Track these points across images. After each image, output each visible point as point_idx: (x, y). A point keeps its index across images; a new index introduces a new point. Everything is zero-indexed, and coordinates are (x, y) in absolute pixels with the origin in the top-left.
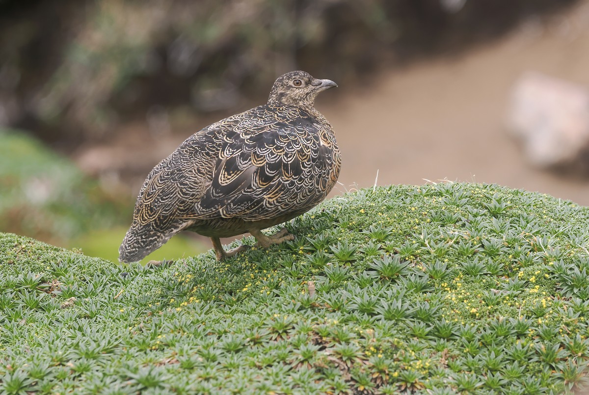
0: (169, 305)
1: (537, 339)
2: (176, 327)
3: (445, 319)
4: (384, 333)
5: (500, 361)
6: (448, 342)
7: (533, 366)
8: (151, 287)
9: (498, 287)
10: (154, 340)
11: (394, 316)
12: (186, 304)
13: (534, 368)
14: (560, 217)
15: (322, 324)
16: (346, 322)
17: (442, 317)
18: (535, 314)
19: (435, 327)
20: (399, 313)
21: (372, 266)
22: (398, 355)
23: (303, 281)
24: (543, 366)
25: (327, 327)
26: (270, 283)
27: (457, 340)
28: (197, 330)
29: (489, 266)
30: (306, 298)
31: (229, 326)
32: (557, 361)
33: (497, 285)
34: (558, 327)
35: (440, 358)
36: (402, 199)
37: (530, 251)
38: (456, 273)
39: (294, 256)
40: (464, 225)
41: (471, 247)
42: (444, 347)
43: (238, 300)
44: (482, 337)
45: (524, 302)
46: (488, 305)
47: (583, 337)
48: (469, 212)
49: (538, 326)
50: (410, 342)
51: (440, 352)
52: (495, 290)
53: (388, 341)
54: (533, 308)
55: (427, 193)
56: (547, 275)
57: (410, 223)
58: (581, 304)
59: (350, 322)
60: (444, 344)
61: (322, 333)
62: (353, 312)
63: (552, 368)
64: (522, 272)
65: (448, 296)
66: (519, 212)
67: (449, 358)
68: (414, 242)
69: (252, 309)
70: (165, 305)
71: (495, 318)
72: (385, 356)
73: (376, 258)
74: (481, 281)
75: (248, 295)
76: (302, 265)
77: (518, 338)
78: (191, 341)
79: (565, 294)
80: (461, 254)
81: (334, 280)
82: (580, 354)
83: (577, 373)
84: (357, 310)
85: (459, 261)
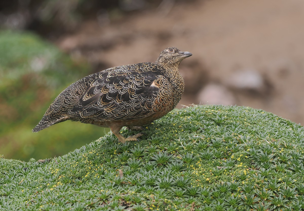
0: (47, 187)
1: (242, 193)
2: (49, 201)
3: (193, 185)
4: (160, 196)
5: (223, 206)
6: (195, 198)
7: (241, 208)
8: (38, 176)
9: (221, 165)
10: (38, 209)
11: (165, 186)
12: (55, 186)
13: (241, 209)
14: (253, 122)
15: (126, 194)
16: (139, 191)
17: (191, 184)
18: (240, 179)
19: (187, 190)
20: (168, 184)
21: (153, 158)
22: (167, 208)
23: (117, 169)
24: (246, 207)
25: (128, 196)
26: (99, 171)
27: (199, 196)
28: (61, 202)
29: (215, 153)
30: (118, 179)
31: (78, 198)
32: (253, 204)
33: (220, 164)
34: (253, 185)
35: (191, 208)
36: (169, 119)
37: (237, 144)
38: (197, 159)
39: (111, 155)
40: (201, 131)
41: (206, 144)
42: (192, 201)
43: (83, 182)
44: (213, 193)
45: (235, 172)
46: (215, 176)
47: (267, 189)
48: (204, 124)
49: (242, 186)
50: (174, 200)
51: (190, 204)
52: (219, 167)
53: (162, 201)
54: (239, 176)
55: (182, 114)
56: (246, 157)
57: (172, 133)
58: (265, 171)
59: (142, 191)
60: (192, 199)
61: (126, 200)
62: (143, 185)
63: (251, 208)
64: (233, 156)
65: (194, 172)
66: (231, 121)
67: (195, 207)
68: (175, 143)
69: (90, 187)
70: (45, 187)
71: (219, 183)
72: (160, 209)
73: (155, 154)
74: (212, 162)
75: (88, 179)
76: (116, 160)
77: (232, 193)
78: (57, 208)
79: (256, 166)
80: (200, 148)
81: (133, 167)
82: (265, 199)
83: (264, 209)
84: (145, 184)
85: (199, 152)
